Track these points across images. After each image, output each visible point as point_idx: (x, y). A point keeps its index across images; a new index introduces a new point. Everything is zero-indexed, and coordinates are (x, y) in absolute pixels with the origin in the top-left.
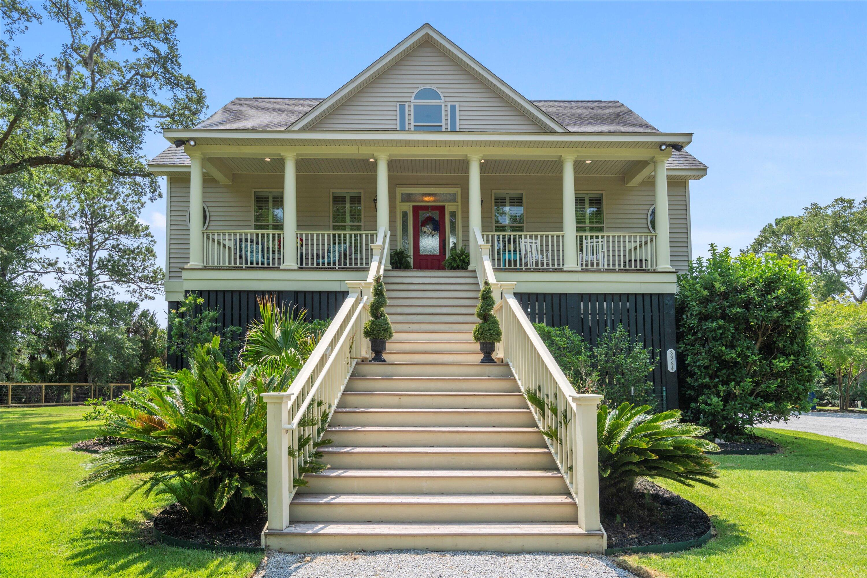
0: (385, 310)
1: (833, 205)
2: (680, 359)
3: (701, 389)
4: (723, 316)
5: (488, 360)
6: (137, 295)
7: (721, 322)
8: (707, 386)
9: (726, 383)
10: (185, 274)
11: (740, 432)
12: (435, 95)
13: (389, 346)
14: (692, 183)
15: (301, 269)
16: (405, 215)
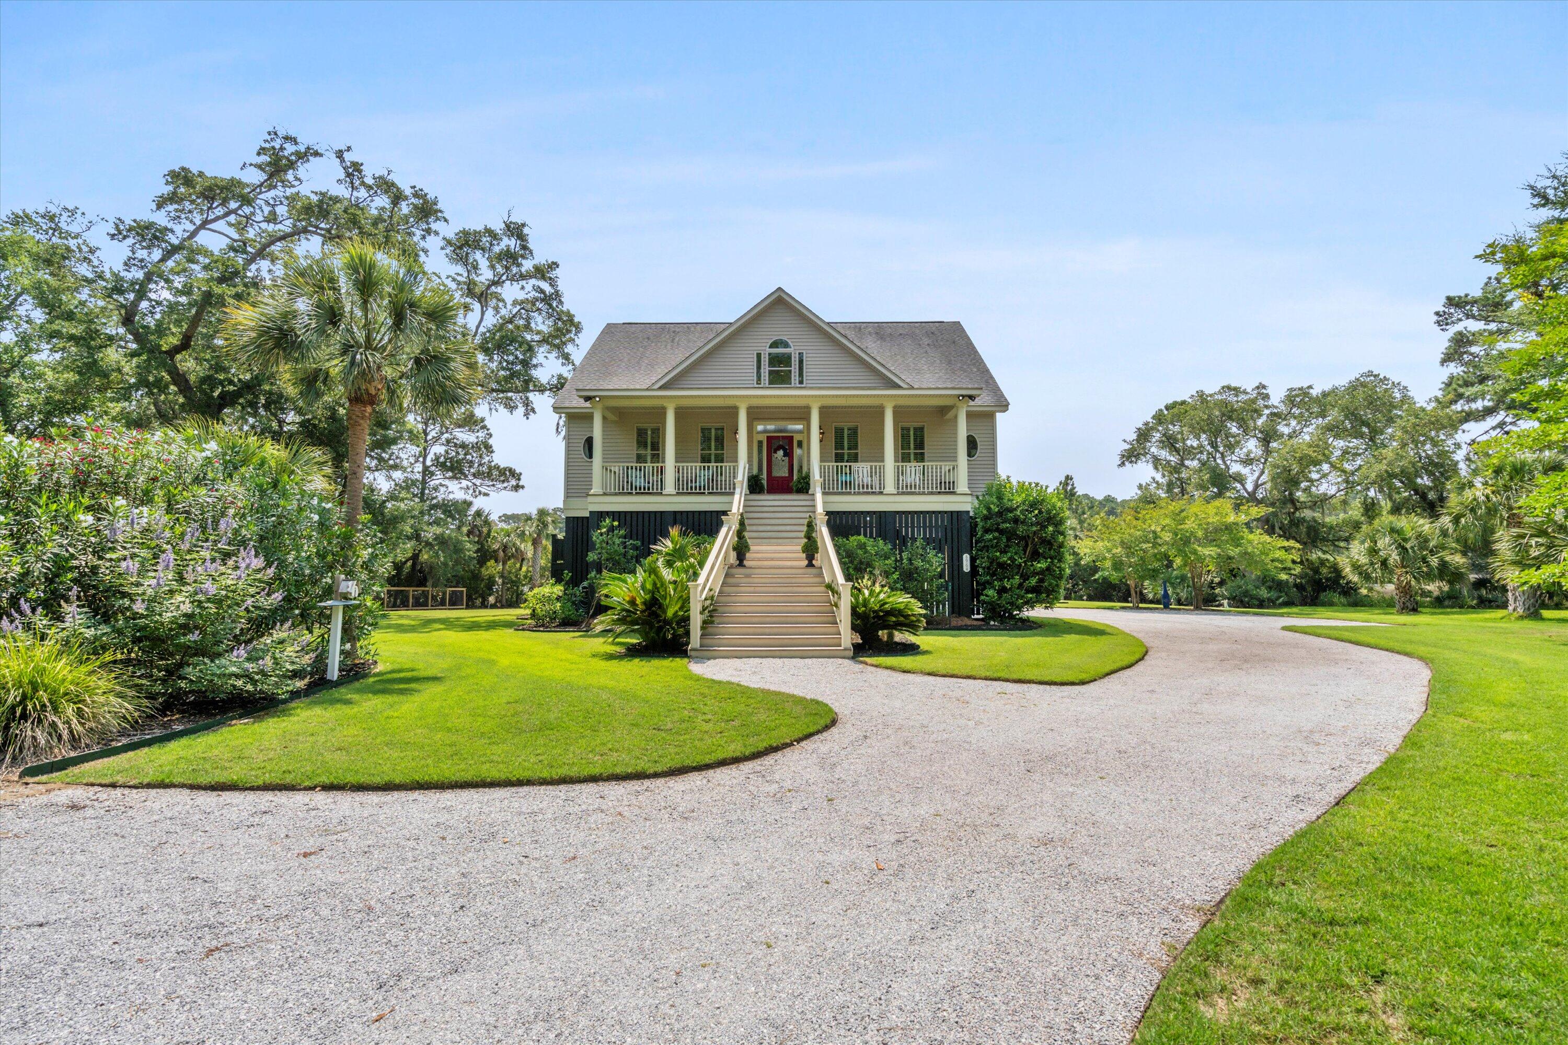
0: (746, 534)
1: (1220, 393)
2: (973, 560)
4: (997, 530)
5: (810, 565)
6: (471, 491)
7: (996, 534)
9: (1001, 580)
10: (590, 499)
11: (1012, 617)
12: (786, 345)
13: (748, 555)
14: (998, 415)
15: (678, 494)
16: (760, 443)
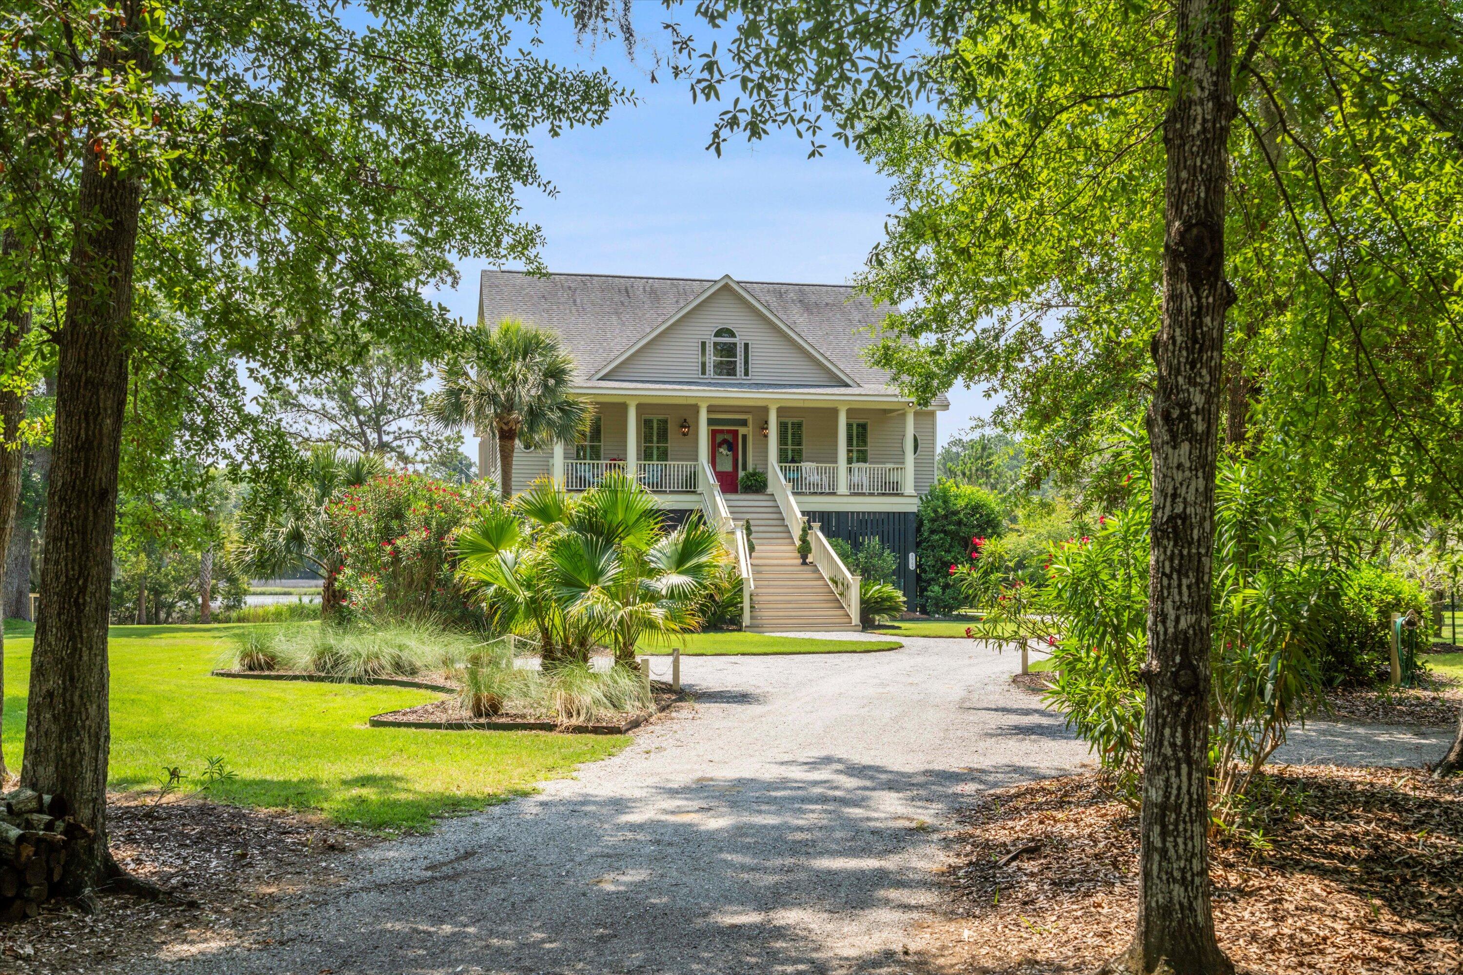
2: (918, 560)
3: (929, 582)
5: (804, 563)
7: (942, 535)
8: (933, 579)
12: (732, 335)
14: (938, 414)
